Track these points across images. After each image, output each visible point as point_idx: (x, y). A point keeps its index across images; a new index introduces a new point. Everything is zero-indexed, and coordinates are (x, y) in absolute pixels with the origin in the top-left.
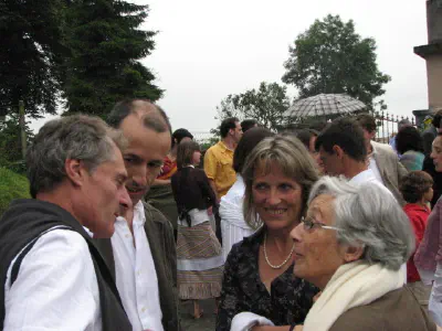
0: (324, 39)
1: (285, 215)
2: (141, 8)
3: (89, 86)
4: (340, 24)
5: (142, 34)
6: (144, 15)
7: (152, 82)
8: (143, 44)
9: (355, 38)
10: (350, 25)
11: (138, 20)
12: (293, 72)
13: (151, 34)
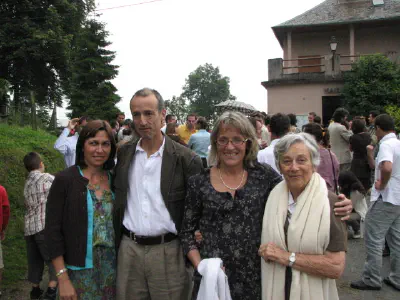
0: (203, 75)
1: (236, 157)
2: (112, 53)
3: (83, 93)
4: (212, 68)
5: (112, 67)
6: (114, 57)
7: (116, 93)
8: (112, 72)
9: (219, 76)
10: (217, 70)
11: (110, 59)
12: (187, 92)
13: (117, 67)
